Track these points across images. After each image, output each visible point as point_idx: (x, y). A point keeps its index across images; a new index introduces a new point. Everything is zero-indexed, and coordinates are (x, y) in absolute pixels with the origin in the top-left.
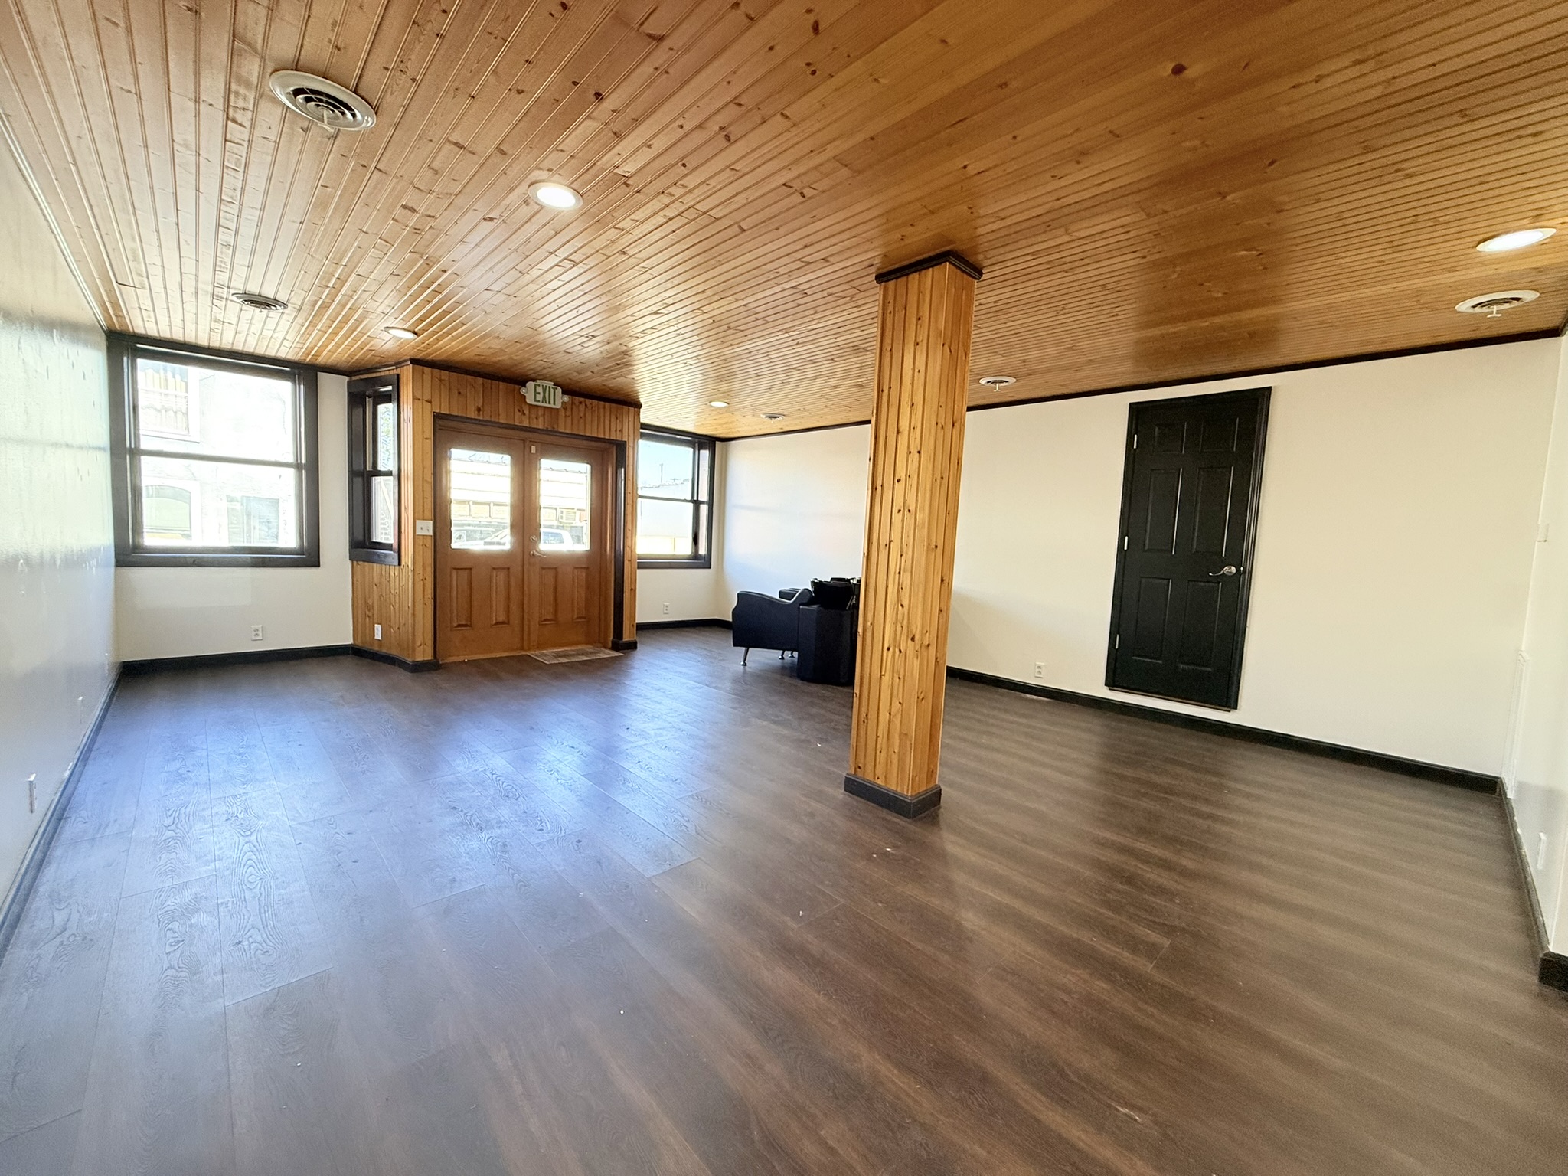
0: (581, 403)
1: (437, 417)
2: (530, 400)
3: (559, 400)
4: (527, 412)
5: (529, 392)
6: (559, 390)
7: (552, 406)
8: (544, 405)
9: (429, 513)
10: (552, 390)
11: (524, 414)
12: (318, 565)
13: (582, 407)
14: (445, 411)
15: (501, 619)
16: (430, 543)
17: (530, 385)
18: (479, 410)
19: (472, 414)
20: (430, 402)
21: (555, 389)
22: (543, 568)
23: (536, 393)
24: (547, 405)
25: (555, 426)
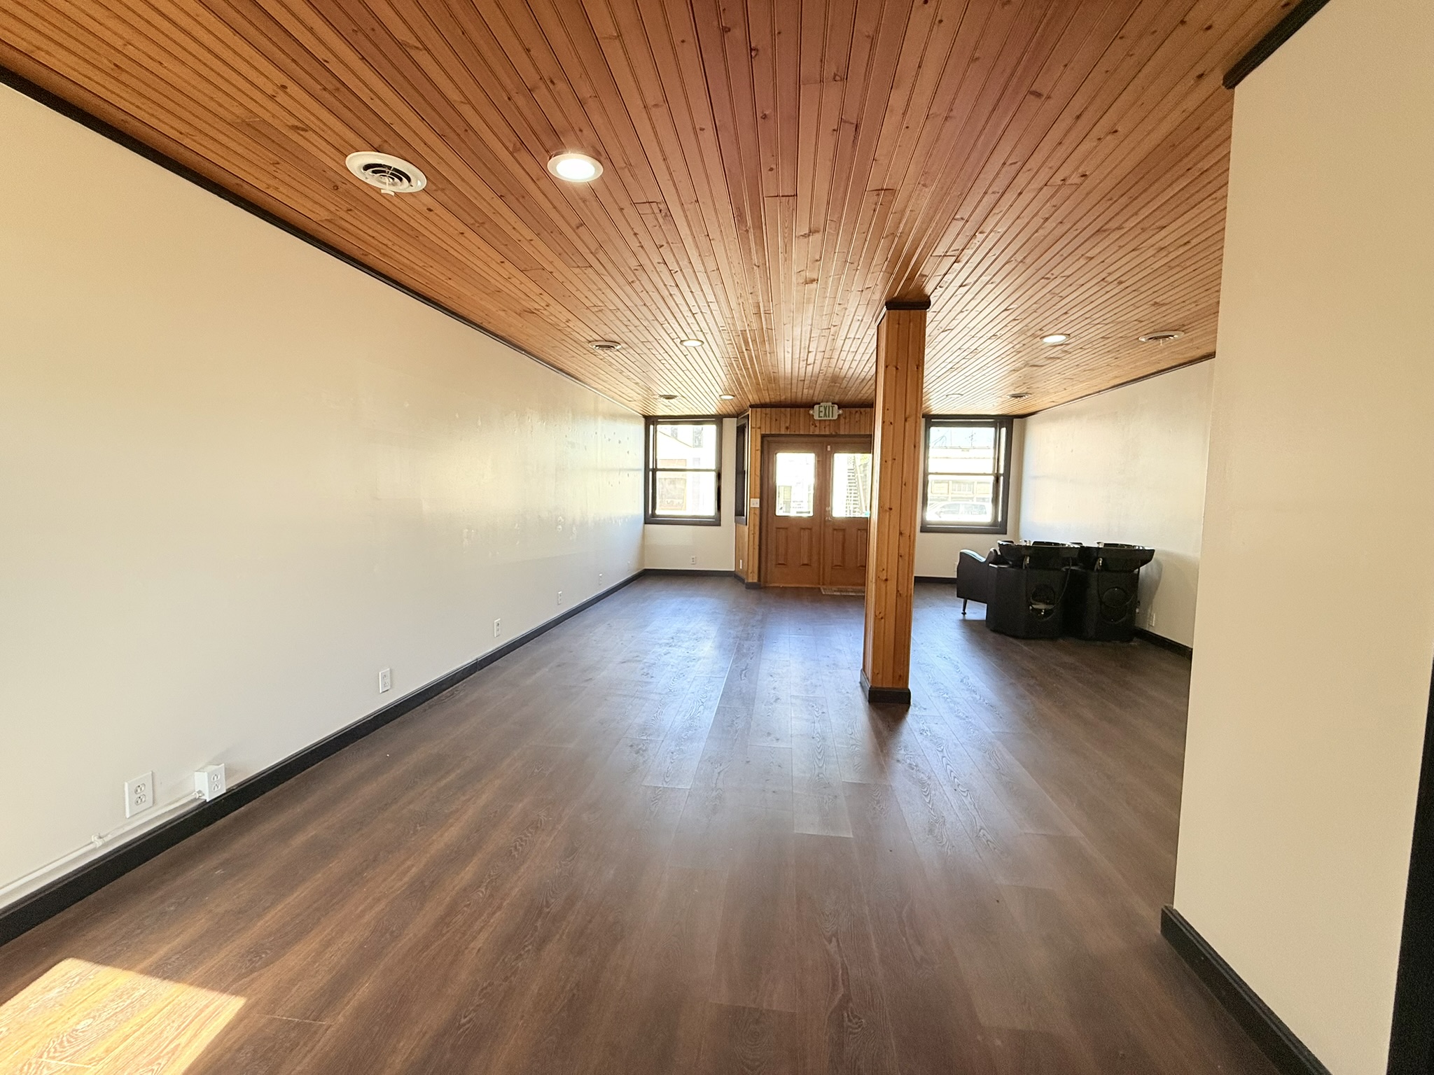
0: (857, 412)
1: (763, 436)
2: (816, 417)
3: (836, 412)
4: (818, 425)
5: (816, 413)
6: (836, 406)
7: (831, 418)
8: (825, 418)
9: (758, 495)
10: (831, 408)
11: (816, 426)
12: (720, 525)
13: (858, 415)
14: (768, 432)
15: (806, 562)
16: (758, 512)
17: (816, 407)
18: (787, 428)
19: (783, 432)
20: (760, 428)
21: (832, 407)
22: (835, 529)
23: (820, 412)
24: (828, 418)
25: (838, 431)
